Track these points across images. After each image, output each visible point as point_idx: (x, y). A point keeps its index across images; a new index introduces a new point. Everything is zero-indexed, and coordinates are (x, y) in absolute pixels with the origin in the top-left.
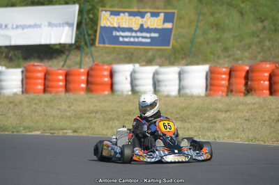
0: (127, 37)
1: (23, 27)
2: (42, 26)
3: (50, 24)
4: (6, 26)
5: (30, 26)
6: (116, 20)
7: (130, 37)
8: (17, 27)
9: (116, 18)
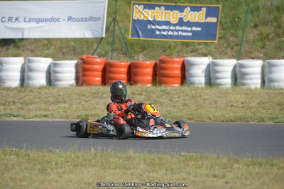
0: (164, 30)
1: (38, 21)
2: (61, 20)
3: (70, 19)
4: (17, 19)
5: (46, 20)
6: (150, 14)
7: (169, 30)
8: (30, 20)
9: (150, 12)
